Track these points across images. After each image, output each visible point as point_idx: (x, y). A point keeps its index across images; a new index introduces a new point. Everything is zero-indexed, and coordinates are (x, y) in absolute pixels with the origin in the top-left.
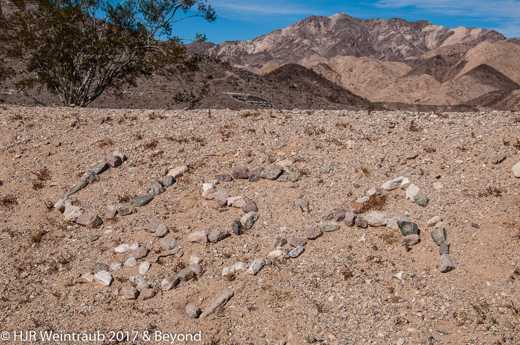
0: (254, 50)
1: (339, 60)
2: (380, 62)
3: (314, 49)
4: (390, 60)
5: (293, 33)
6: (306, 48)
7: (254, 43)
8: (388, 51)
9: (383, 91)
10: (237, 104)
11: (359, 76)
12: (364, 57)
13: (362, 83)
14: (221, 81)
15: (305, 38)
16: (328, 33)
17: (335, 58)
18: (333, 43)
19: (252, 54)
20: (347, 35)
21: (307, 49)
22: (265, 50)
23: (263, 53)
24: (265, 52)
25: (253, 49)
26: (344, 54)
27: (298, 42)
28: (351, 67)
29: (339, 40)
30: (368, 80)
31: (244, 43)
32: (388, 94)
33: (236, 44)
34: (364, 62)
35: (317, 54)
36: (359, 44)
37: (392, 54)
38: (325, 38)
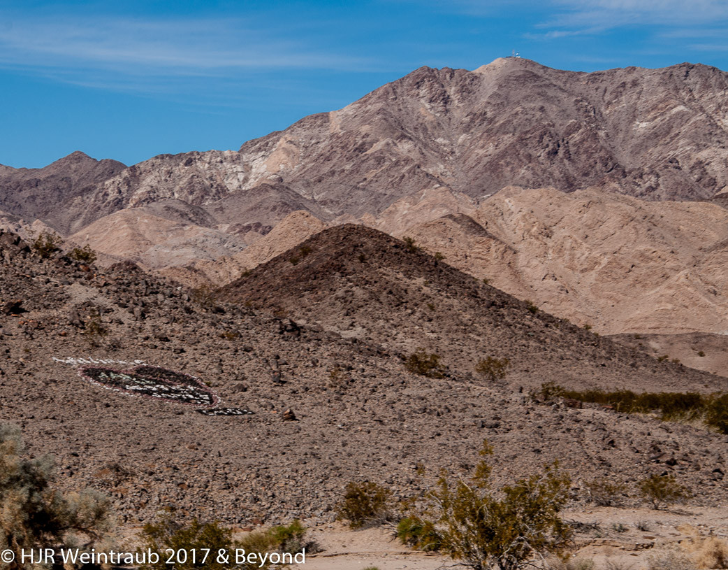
0: (246, 180)
1: (509, 204)
2: (640, 202)
3: (431, 171)
4: (673, 196)
5: (364, 122)
6: (407, 168)
7: (245, 157)
8: (666, 167)
9: (651, 293)
10: (95, 397)
11: (573, 248)
12: (589, 191)
13: (586, 270)
14: (51, 321)
15: (403, 137)
16: (472, 121)
17: (496, 197)
18: (491, 148)
19: (240, 193)
20: (534, 124)
21: (409, 172)
22: (281, 180)
23: (273, 187)
24: (280, 184)
25: (241, 176)
26: (525, 183)
27: (381, 151)
28: (548, 222)
29: (508, 139)
30: (605, 261)
31: (214, 160)
32: (670, 302)
33: (189, 163)
34: (587, 206)
35: (441, 183)
36: (572, 149)
37: (678, 178)
38: (463, 137)
